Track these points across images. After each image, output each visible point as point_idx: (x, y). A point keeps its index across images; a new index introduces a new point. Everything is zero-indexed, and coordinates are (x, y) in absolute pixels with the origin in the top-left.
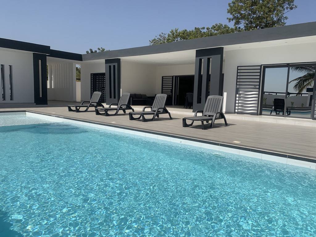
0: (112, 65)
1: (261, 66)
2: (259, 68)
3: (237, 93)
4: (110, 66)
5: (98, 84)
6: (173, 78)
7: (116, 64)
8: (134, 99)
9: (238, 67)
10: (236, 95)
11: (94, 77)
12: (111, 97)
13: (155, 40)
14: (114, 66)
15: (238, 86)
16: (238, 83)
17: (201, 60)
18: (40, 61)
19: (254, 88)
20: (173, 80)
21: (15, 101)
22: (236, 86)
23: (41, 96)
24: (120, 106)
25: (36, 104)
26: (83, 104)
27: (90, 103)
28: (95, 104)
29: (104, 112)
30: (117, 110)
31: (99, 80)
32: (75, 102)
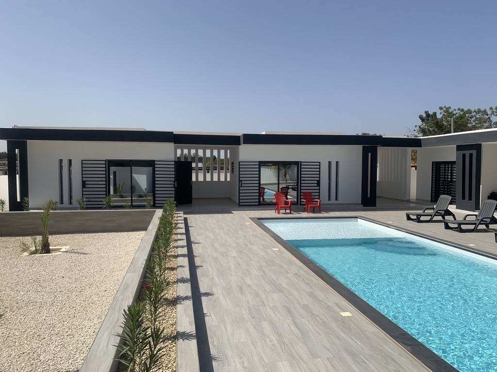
0: (467, 153)
4: (464, 155)
5: (443, 177)
7: (474, 152)
11: (436, 166)
12: (464, 198)
14: (471, 155)
18: (370, 154)
21: (340, 201)
23: (369, 195)
24: (480, 218)
25: (364, 206)
26: (426, 211)
27: (436, 211)
28: (443, 212)
29: (456, 226)
30: (475, 224)
31: (445, 170)
32: (409, 201)
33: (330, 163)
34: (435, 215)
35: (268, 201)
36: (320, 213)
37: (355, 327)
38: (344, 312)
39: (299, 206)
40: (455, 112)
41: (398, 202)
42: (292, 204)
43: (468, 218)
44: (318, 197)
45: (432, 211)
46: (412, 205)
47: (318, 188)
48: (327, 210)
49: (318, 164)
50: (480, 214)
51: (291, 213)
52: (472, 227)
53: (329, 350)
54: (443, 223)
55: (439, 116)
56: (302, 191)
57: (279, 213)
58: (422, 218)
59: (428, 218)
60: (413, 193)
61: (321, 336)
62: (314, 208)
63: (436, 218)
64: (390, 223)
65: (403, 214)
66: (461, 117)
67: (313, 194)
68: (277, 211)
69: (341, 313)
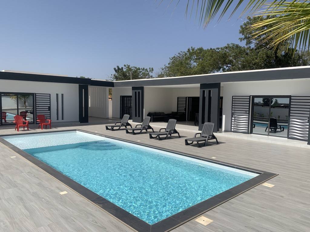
1: (250, 96)
2: (249, 98)
3: (232, 117)
4: (136, 92)
5: (126, 104)
6: (186, 99)
8: (154, 117)
9: (233, 96)
10: (232, 118)
11: (122, 98)
12: (136, 116)
13: (175, 57)
14: (139, 92)
15: (233, 111)
16: (233, 109)
17: (204, 92)
18: (83, 90)
19: (245, 113)
20: (186, 100)
21: (65, 120)
22: (232, 111)
23: (84, 116)
24: (143, 126)
25: (80, 123)
26: (117, 124)
27: (122, 123)
28: (125, 124)
29: (132, 131)
30: (141, 129)
31: (127, 101)
32: (108, 119)
33: (57, 95)
34: (121, 126)
35: (10, 122)
36: (51, 129)
37: (69, 200)
38: (62, 192)
39: (35, 125)
40: (132, 69)
41: (101, 119)
42: (29, 124)
43: (138, 127)
44: (49, 118)
45: (120, 124)
46: (110, 121)
47: (49, 112)
48: (56, 126)
49: (49, 95)
50: (143, 124)
51: (28, 130)
52: (139, 131)
53: (49, 219)
54: (125, 130)
55: (124, 70)
56: (37, 114)
57: (18, 130)
58: (115, 128)
59: (118, 128)
60: (110, 114)
61: (44, 211)
62: (46, 126)
63: (122, 128)
64: (96, 132)
65: (104, 126)
66: (135, 72)
67: (45, 116)
68: (16, 129)
69: (60, 193)
